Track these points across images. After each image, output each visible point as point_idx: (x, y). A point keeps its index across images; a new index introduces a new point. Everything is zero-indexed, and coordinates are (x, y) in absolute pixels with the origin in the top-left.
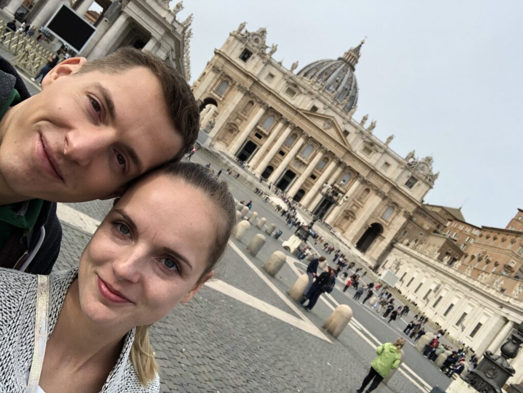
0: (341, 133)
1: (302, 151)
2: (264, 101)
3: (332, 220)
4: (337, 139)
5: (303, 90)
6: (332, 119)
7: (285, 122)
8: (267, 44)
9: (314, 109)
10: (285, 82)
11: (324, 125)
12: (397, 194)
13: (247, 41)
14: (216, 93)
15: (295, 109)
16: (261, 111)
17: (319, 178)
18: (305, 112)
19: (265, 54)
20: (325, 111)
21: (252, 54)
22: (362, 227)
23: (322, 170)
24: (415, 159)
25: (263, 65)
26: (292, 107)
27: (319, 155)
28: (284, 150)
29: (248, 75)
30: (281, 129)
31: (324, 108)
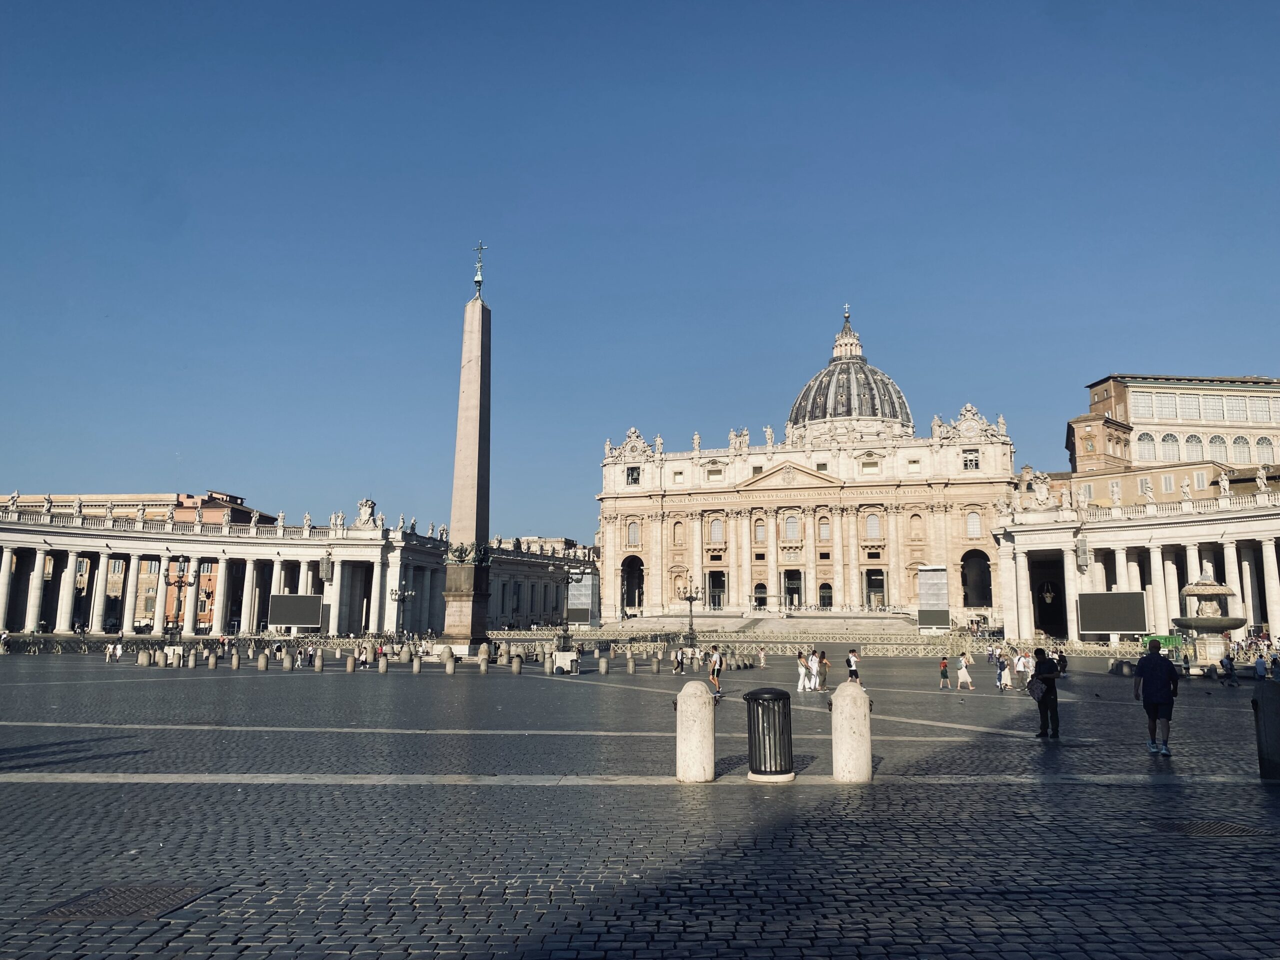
0: (815, 473)
1: (782, 534)
2: (691, 511)
3: (899, 594)
4: (816, 482)
5: (726, 460)
6: (787, 464)
7: (735, 515)
9: (757, 470)
10: (698, 468)
11: (784, 480)
12: (961, 491)
13: (623, 458)
14: (631, 546)
15: (732, 490)
16: (697, 524)
17: (832, 551)
18: (747, 483)
20: (771, 462)
21: (639, 468)
23: (829, 538)
25: (659, 469)
26: (729, 489)
27: (810, 522)
28: (760, 551)
29: (650, 496)
30: (736, 527)
31: (768, 460)
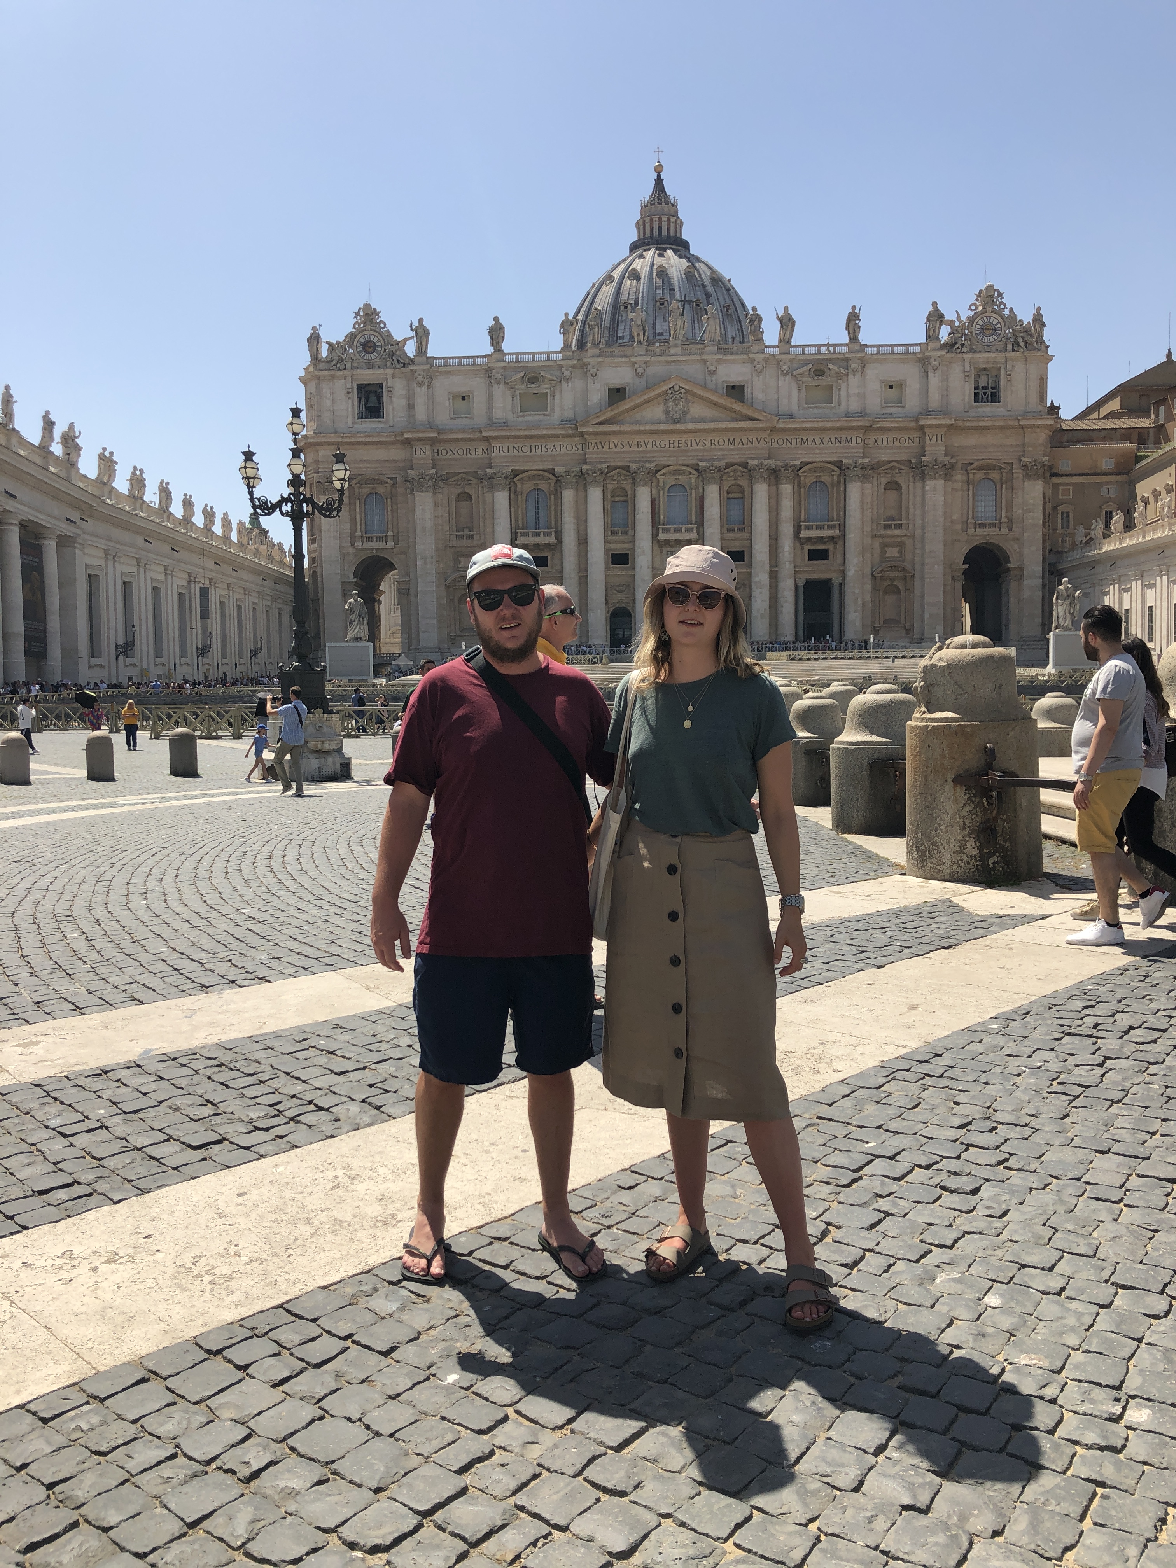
0: (723, 401)
1: (661, 517)
2: (489, 471)
3: (858, 624)
4: (725, 421)
6: (676, 383)
7: (574, 480)
8: (398, 336)
9: (617, 394)
10: (502, 386)
11: (667, 413)
12: (972, 440)
13: (349, 365)
14: (370, 539)
15: (570, 432)
16: (502, 499)
17: (751, 549)
18: (598, 420)
19: (412, 361)
20: (643, 380)
21: (382, 388)
22: (945, 585)
23: (745, 524)
24: (951, 323)
25: (424, 388)
26: (562, 432)
27: (713, 493)
28: (620, 547)
29: (408, 442)
30: (577, 503)
31: (638, 374)
